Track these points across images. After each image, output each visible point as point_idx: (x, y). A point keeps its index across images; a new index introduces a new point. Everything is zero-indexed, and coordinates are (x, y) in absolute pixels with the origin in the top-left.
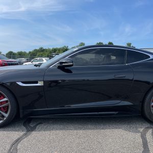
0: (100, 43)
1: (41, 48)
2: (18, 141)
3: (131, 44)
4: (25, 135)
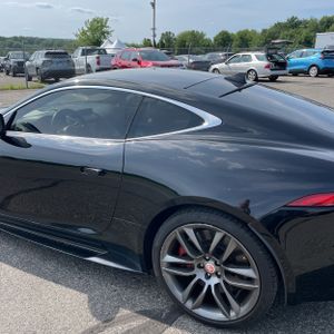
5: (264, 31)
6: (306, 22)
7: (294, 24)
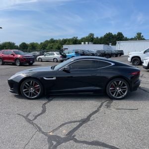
0: (109, 33)
1: (52, 39)
2: (45, 104)
3: (141, 33)
4: (48, 102)
5: (41, 43)
6: (57, 41)
7: (52, 41)
